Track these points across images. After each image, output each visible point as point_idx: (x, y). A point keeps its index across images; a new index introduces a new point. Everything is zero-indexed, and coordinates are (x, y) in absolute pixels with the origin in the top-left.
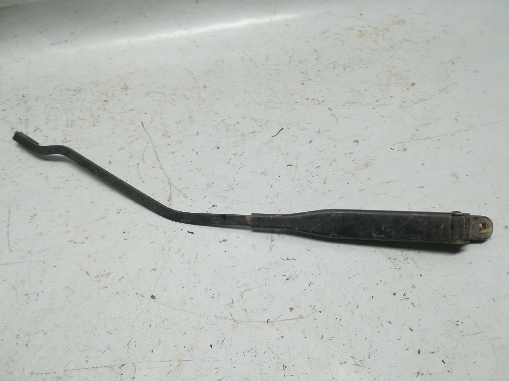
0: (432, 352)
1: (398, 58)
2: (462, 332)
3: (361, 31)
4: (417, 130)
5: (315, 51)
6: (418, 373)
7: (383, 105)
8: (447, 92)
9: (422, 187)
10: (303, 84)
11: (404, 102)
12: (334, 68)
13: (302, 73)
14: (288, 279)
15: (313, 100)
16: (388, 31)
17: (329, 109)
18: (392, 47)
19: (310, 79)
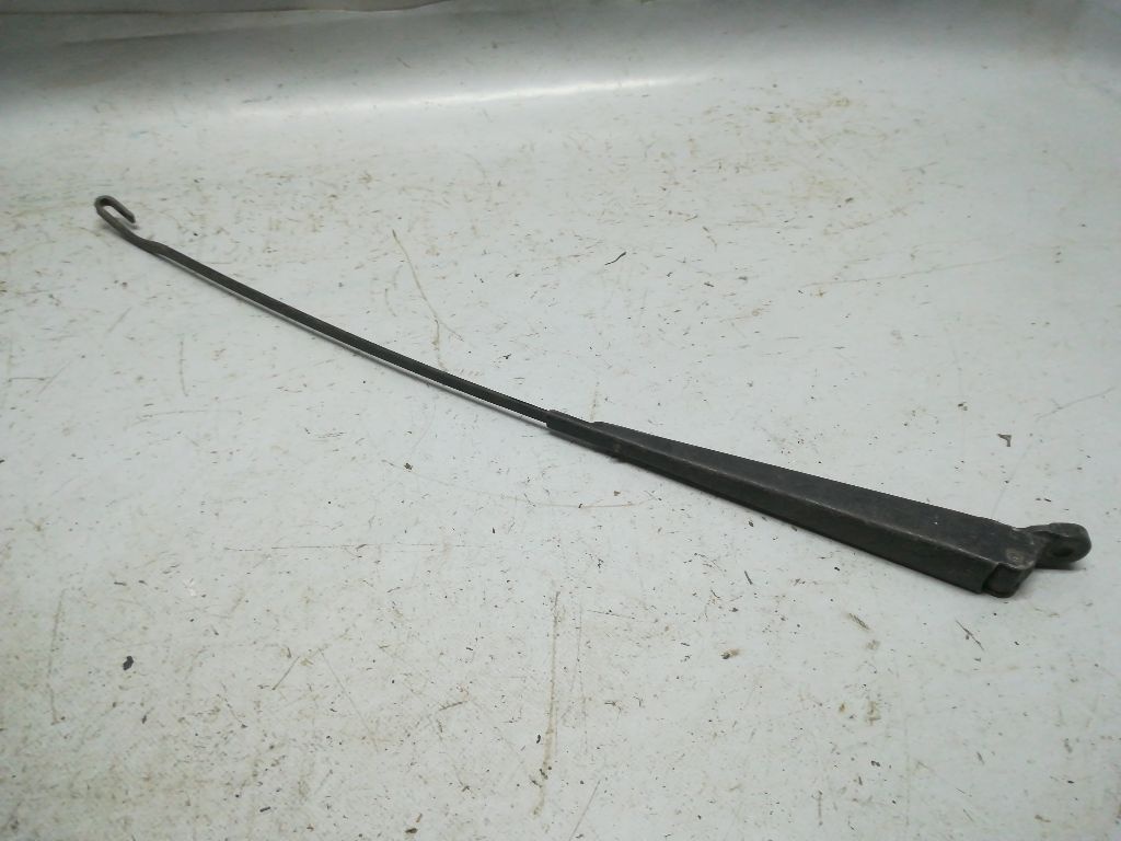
3: (772, 113)
4: (846, 267)
5: (691, 140)
7: (795, 227)
9: (841, 348)
10: (664, 189)
12: (720, 168)
13: (665, 172)
15: (680, 214)
16: (818, 114)
17: (705, 229)
18: (822, 141)
19: (677, 183)
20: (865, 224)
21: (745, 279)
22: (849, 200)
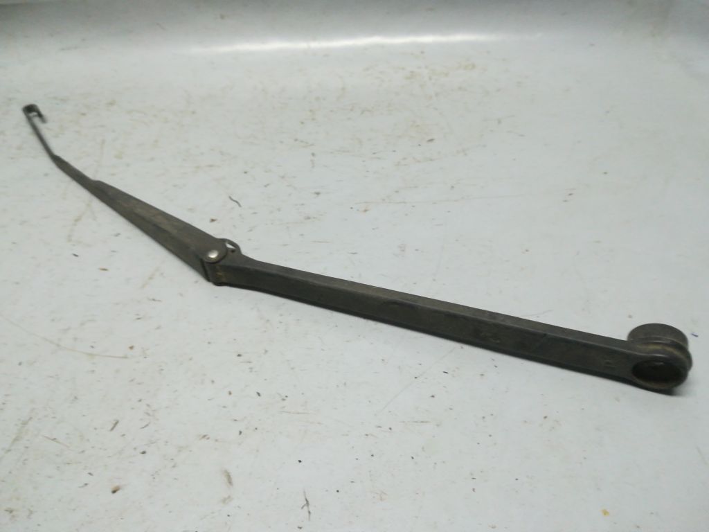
0: (235, 420)
1: (436, 109)
2: (284, 407)
3: (412, 72)
4: (397, 192)
5: (343, 89)
6: (205, 436)
7: (379, 158)
8: (466, 155)
9: (355, 253)
10: (302, 123)
11: (405, 159)
12: (352, 110)
13: (311, 111)
14: (139, 319)
15: (302, 141)
16: (447, 75)
17: (313, 155)
18: (437, 95)
19: (313, 119)
20: (431, 160)
21: (318, 194)
22: (431, 140)
